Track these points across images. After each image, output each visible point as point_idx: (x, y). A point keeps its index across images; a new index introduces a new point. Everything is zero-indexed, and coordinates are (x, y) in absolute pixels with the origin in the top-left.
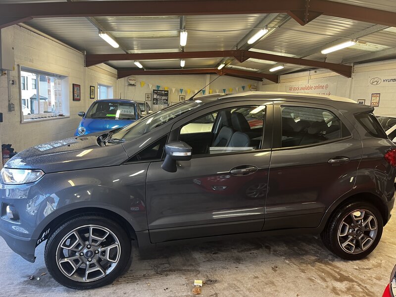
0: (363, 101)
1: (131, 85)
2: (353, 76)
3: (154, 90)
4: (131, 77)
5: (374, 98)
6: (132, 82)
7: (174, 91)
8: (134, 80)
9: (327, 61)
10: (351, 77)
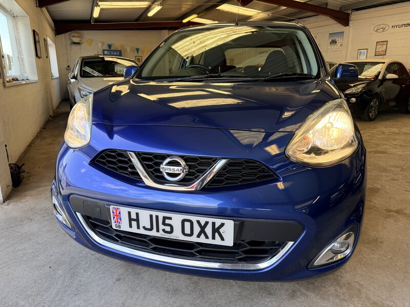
0: (366, 51)
1: (75, 43)
2: (350, 25)
3: (104, 51)
4: (74, 33)
5: (380, 46)
6: (76, 40)
7: (128, 51)
8: (78, 37)
9: (328, 7)
10: (348, 26)
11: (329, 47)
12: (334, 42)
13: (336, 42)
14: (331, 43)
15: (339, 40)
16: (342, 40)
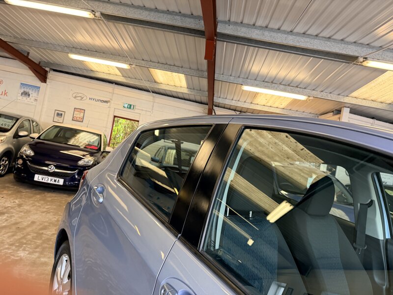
2: (48, 80)
5: (78, 113)
9: (29, 57)
10: (46, 83)
11: (20, 98)
12: (26, 94)
13: (29, 95)
14: (22, 94)
15: (33, 94)
16: (38, 95)
